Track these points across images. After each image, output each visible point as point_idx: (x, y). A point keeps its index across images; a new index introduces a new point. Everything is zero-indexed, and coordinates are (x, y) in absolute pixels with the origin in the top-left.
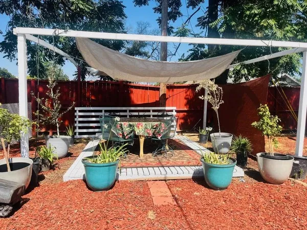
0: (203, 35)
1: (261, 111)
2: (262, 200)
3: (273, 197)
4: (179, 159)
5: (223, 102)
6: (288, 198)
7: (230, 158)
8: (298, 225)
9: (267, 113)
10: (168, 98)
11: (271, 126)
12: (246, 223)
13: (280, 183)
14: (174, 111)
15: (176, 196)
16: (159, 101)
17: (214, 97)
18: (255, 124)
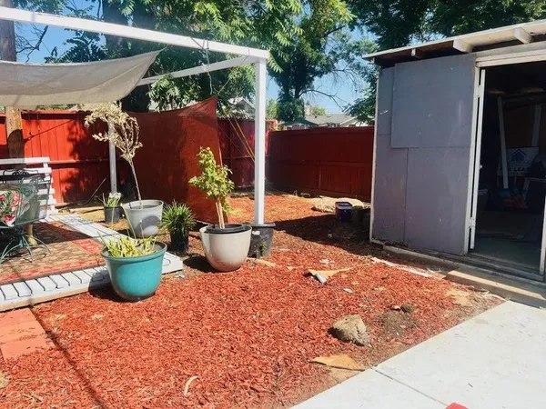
0: (93, 13)
1: (201, 159)
2: (209, 300)
3: (225, 291)
4: (60, 259)
5: (141, 145)
6: (245, 289)
7: (157, 243)
8: (258, 325)
9: (210, 161)
10: (27, 140)
11: (218, 182)
12: (184, 343)
13: (234, 268)
14: (46, 165)
15: (55, 330)
16: (7, 145)
17: (123, 137)
18: (194, 180)
